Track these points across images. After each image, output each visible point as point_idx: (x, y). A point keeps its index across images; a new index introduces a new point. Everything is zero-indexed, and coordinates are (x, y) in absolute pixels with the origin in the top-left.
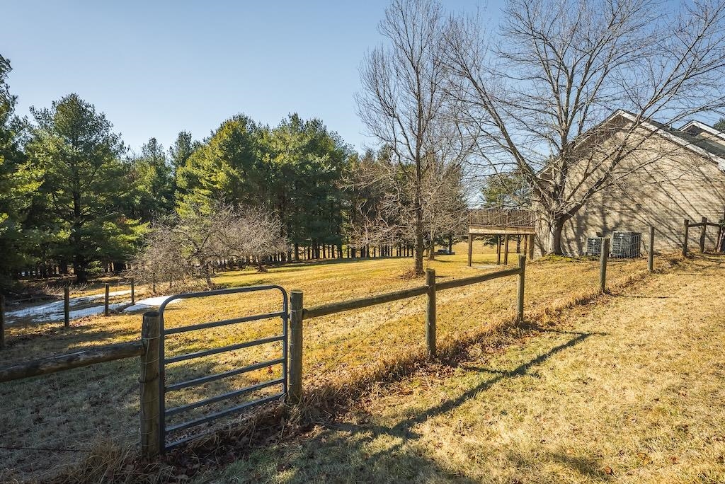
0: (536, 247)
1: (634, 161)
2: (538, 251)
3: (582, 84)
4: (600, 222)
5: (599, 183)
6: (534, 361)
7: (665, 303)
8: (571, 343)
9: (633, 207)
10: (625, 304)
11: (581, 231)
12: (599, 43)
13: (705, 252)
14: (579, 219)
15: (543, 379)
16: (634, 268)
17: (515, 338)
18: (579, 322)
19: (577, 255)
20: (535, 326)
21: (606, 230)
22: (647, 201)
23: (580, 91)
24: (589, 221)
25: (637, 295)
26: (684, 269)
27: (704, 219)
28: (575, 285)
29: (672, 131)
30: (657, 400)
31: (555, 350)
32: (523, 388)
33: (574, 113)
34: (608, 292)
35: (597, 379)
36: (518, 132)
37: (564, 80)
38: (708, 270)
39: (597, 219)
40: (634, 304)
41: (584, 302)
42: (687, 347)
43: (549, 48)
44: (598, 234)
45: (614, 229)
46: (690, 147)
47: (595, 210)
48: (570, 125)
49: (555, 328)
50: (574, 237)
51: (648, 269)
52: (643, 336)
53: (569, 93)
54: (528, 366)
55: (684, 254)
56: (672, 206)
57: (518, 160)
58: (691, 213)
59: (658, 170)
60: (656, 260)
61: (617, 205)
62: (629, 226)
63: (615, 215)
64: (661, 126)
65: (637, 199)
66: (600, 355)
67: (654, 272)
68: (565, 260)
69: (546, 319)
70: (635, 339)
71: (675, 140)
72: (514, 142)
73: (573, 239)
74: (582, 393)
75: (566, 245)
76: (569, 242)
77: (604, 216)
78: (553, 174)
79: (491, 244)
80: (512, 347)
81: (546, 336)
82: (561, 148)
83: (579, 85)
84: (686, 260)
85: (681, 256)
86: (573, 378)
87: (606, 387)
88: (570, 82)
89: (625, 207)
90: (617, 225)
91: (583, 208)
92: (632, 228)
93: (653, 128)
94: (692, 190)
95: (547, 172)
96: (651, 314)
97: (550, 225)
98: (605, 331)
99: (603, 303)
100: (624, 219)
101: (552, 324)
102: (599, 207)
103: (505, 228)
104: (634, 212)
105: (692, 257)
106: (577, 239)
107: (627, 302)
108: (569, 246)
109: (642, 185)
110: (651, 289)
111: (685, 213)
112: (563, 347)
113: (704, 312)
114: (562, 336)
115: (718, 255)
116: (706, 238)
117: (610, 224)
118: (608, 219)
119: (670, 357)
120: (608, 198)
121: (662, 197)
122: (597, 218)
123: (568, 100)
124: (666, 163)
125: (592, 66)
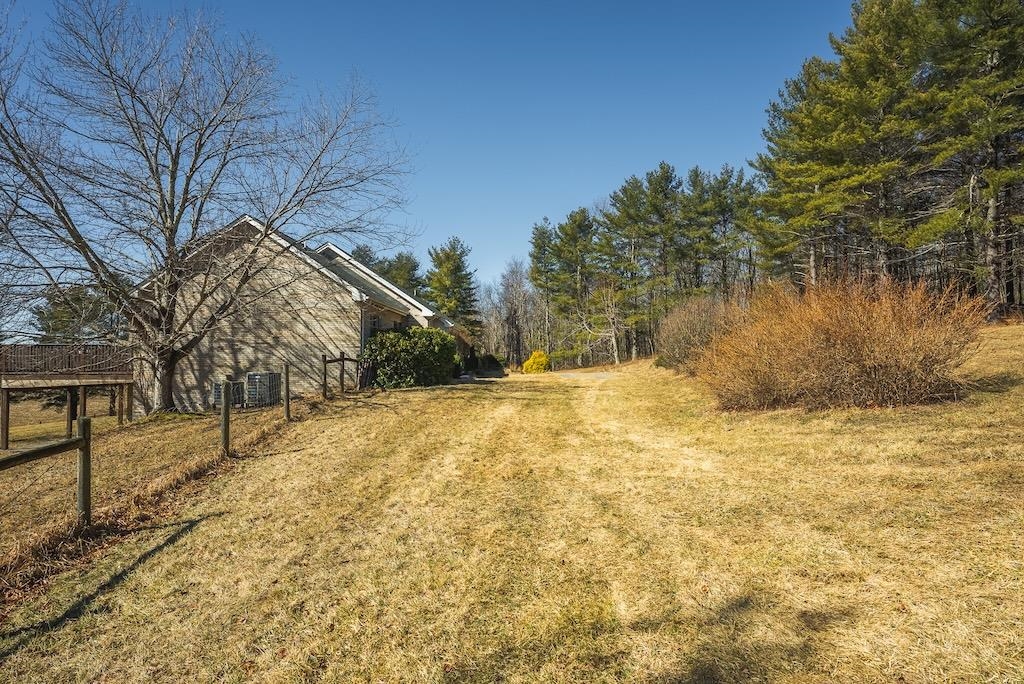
0: (136, 403)
1: (267, 282)
2: (140, 410)
3: (191, 170)
4: (230, 361)
5: (224, 308)
6: (103, 589)
7: (299, 457)
8: (172, 540)
9: (270, 340)
10: (255, 467)
11: (205, 374)
12: (211, 122)
13: (346, 391)
14: (201, 356)
15: (116, 612)
16: (269, 418)
17: (72, 559)
18: (188, 506)
19: (201, 409)
20: (113, 529)
21: (238, 372)
22: (285, 333)
23: (189, 179)
24: (216, 360)
25: (270, 452)
26: (323, 412)
27: (342, 353)
28: (190, 451)
29: (307, 250)
30: (276, 582)
31: (143, 558)
32: (75, 640)
33: (183, 207)
34: (233, 455)
35: (203, 581)
36: (94, 221)
37: (165, 158)
38: (346, 411)
39: (226, 357)
40: (265, 465)
41: (199, 474)
42: (316, 505)
43: (139, 106)
44: (229, 377)
45: (248, 369)
46: (324, 270)
47: (222, 344)
48: (178, 222)
49: (149, 524)
50: (195, 383)
51: (285, 418)
52: (271, 504)
53: (173, 178)
54: (89, 599)
55: (324, 395)
56: (311, 339)
57: (91, 263)
58: (331, 347)
59: (295, 295)
60: (293, 405)
61: (250, 338)
62: (266, 365)
63: (249, 351)
64: (293, 243)
65: (274, 331)
66: (211, 545)
67: (292, 420)
68: (179, 417)
69: (134, 513)
70: (259, 511)
71: (309, 261)
72: (86, 236)
73: (193, 388)
74: (178, 610)
75: (184, 396)
76: (188, 390)
77: (235, 352)
78: (157, 292)
79: (58, 405)
80: (65, 575)
81: (133, 539)
82: (166, 255)
83: (187, 169)
84: (327, 402)
85: (321, 398)
86: (165, 592)
87: (214, 588)
88: (175, 162)
89: (260, 341)
90: (253, 364)
91: (205, 341)
92: (271, 367)
93: (286, 244)
94: (329, 321)
95: (147, 288)
96: (283, 473)
97: (153, 367)
98: (223, 509)
99: (226, 471)
100: (261, 356)
101: (144, 518)
102: (227, 341)
103: (78, 376)
104: (271, 346)
105: (331, 399)
106: (200, 387)
107: (258, 464)
108: (189, 397)
109: (278, 313)
110: (287, 442)
111: (325, 347)
112: (159, 548)
113: (338, 460)
114: (159, 532)
115: (357, 394)
116: (346, 376)
117: (243, 363)
118: (241, 357)
119: (296, 523)
120: (239, 329)
121: (300, 328)
122: (225, 355)
123: (173, 187)
124: (301, 287)
125: (205, 149)
